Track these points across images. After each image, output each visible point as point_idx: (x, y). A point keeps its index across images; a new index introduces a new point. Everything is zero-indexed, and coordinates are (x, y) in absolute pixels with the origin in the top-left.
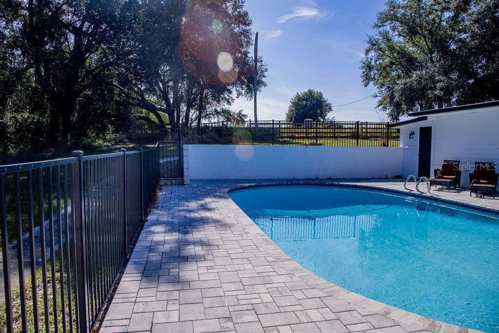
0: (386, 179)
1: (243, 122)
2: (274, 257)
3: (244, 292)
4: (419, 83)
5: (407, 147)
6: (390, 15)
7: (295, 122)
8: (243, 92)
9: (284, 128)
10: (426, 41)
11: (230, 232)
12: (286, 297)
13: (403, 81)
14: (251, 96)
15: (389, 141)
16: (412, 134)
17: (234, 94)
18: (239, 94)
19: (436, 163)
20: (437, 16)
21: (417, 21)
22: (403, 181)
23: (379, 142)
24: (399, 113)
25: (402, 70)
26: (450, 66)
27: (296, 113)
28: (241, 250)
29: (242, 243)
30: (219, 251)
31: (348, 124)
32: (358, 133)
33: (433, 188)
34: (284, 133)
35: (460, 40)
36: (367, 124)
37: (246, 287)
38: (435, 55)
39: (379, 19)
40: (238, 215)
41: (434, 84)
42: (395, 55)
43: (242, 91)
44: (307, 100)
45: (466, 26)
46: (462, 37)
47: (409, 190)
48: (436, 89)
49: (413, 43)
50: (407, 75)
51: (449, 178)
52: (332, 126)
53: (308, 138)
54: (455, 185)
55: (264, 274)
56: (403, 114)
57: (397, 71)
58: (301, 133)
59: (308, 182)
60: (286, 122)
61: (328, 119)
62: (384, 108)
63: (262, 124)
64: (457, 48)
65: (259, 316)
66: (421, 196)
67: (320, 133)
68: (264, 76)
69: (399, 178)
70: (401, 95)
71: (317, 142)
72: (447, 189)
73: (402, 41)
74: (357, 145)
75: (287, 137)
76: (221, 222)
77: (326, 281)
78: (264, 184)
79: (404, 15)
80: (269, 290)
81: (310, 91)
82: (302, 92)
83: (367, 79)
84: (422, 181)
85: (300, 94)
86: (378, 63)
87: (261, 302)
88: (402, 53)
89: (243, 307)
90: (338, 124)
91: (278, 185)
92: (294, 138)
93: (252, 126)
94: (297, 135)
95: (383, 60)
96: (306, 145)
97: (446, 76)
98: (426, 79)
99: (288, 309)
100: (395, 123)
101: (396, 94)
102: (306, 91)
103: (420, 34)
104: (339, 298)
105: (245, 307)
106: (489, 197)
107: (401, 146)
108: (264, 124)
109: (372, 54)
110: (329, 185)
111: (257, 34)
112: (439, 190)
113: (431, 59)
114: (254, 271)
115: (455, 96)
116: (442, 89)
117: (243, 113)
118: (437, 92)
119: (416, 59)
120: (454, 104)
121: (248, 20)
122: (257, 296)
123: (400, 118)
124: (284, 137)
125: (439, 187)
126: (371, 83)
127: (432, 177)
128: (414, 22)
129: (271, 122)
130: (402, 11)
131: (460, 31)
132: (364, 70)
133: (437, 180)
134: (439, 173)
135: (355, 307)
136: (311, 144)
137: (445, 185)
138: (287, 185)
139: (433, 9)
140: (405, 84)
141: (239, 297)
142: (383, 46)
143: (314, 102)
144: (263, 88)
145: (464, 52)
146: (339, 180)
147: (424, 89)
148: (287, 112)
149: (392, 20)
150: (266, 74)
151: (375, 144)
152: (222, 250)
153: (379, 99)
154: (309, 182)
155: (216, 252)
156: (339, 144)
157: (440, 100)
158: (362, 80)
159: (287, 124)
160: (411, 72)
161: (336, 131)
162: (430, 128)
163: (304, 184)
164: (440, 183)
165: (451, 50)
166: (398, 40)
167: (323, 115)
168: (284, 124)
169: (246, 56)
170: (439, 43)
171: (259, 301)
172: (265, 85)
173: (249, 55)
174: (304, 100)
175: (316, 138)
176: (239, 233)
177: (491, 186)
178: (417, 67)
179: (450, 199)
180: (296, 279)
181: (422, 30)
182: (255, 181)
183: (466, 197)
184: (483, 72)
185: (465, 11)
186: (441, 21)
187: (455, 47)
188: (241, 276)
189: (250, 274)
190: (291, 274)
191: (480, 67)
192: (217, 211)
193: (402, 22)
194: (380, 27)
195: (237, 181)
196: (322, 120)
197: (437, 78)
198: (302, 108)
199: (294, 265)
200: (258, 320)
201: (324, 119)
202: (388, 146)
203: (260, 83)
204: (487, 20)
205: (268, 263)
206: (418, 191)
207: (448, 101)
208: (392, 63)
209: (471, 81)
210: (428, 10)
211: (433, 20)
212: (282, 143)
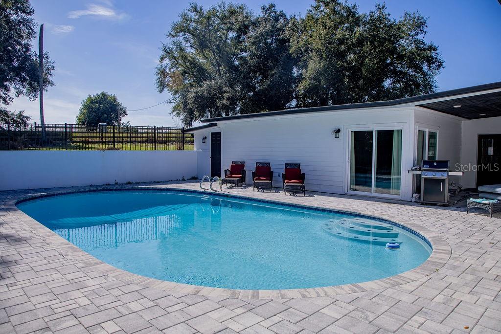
0: (183, 181)
1: (25, 124)
2: (85, 263)
3: (57, 301)
4: (209, 92)
5: (201, 150)
6: (183, 27)
7: (87, 125)
8: (25, 90)
9: (76, 132)
10: (214, 55)
11: (27, 245)
12: (104, 297)
13: (195, 90)
14: (35, 96)
15: (185, 145)
16: (205, 138)
17: (12, 92)
18: (19, 93)
19: (226, 164)
20: (224, 34)
21: (207, 35)
22: (198, 182)
23: (175, 146)
24: (192, 119)
25: (193, 79)
26: (235, 79)
27: (88, 117)
28: (46, 262)
29: (45, 254)
30: (19, 266)
31: (143, 129)
32: (154, 138)
33: (224, 186)
34: (76, 137)
35: (242, 58)
36: (162, 128)
37: (59, 296)
38: (222, 69)
39: (174, 29)
40: (34, 226)
41: (221, 94)
42: (188, 64)
43: (23, 89)
44: (100, 103)
45: (246, 46)
46: (243, 55)
47: (204, 189)
48: (224, 99)
49: (204, 55)
50: (198, 84)
51: (236, 177)
52: (128, 130)
53: (103, 142)
54: (241, 182)
55: (77, 280)
56: (195, 120)
57: (189, 80)
58: (94, 137)
59: (106, 188)
60: (77, 126)
61: (123, 124)
62: (178, 114)
63: (49, 127)
64: (239, 64)
65: (79, 319)
66: (215, 194)
67: (117, 137)
68: (50, 75)
69: (194, 179)
70: (194, 103)
71: (114, 146)
72: (235, 186)
73: (194, 52)
74: (155, 149)
75: (79, 142)
76: (13, 236)
77: (139, 276)
78: (59, 192)
79: (195, 29)
80: (85, 294)
81: (103, 94)
82: (95, 95)
83: (162, 85)
84: (215, 181)
85: (92, 96)
86: (172, 70)
87: (79, 306)
88: (194, 64)
89: (60, 315)
90: (133, 128)
91: (75, 192)
92: (88, 142)
93: (37, 129)
94: (90, 140)
95: (177, 69)
96: (103, 149)
97: (231, 87)
98: (215, 89)
99: (108, 306)
100: (188, 128)
101: (189, 101)
102: (99, 93)
103: (209, 48)
104: (155, 288)
105: (62, 314)
106: (268, 191)
107: (195, 150)
108: (52, 127)
109: (166, 61)
110: (129, 190)
111: (42, 26)
112: (230, 188)
113: (219, 71)
114: (64, 280)
115: (239, 105)
116: (228, 99)
117: (25, 114)
118: (224, 102)
119: (206, 70)
120: (238, 113)
121: (28, 8)
122: (73, 301)
123: (193, 123)
124: (76, 142)
125: (229, 185)
126: (166, 89)
127: (223, 177)
128: (204, 36)
129: (64, 126)
130: (194, 25)
131: (242, 50)
132: (159, 76)
133: (228, 179)
134: (228, 173)
135: (170, 293)
136: (108, 149)
137: (234, 183)
138: (85, 192)
139: (220, 28)
140: (197, 92)
141: (53, 307)
142: (176, 54)
143: (108, 106)
144: (49, 88)
145: (245, 69)
146: (138, 184)
147: (213, 98)
148: (78, 114)
149: (185, 32)
150: (52, 72)
151: (172, 148)
152: (21, 265)
153: (173, 105)
154: (108, 187)
155: (15, 268)
156: (137, 148)
157: (227, 109)
158: (157, 85)
159: (79, 128)
160: (202, 82)
161: (133, 136)
162: (220, 133)
163: (103, 190)
164: (230, 182)
165: (234, 65)
166: (190, 51)
167: (117, 119)
168: (76, 128)
169: (28, 50)
170: (225, 58)
171: (77, 306)
172: (52, 84)
173: (32, 49)
174: (96, 102)
175: (114, 142)
176: (39, 245)
177: (269, 181)
178: (207, 78)
179: (238, 195)
180: (110, 279)
181: (211, 45)
182: (48, 189)
183: (250, 192)
184: (260, 87)
185: (246, 33)
186: (227, 39)
187: (238, 63)
188: (50, 287)
189: (60, 282)
190: (105, 276)
191: (258, 83)
192: (5, 226)
193: (193, 35)
194: (174, 37)
195: (26, 191)
196: (116, 124)
197: (224, 89)
198: (95, 112)
199: (106, 267)
200: (79, 323)
201: (119, 123)
202: (183, 149)
203: (46, 82)
204: (261, 44)
205: (78, 270)
206: (212, 190)
207: (234, 109)
208: (185, 72)
209: (251, 94)
210: (216, 28)
211: (221, 37)
212: (73, 148)
